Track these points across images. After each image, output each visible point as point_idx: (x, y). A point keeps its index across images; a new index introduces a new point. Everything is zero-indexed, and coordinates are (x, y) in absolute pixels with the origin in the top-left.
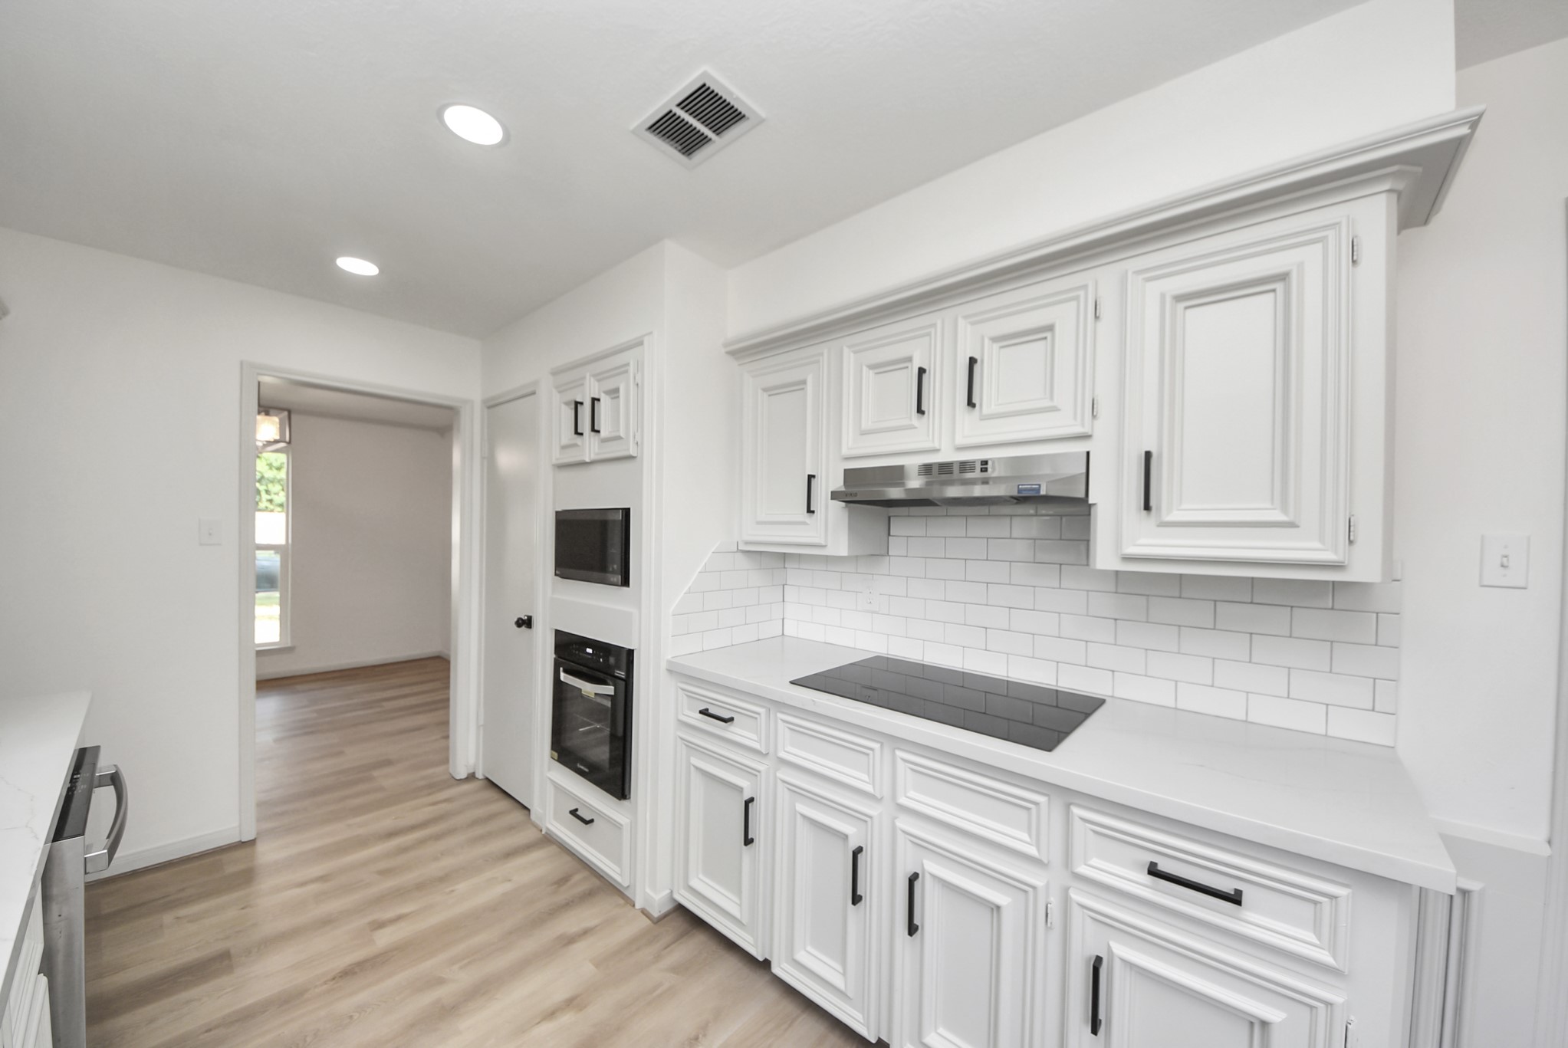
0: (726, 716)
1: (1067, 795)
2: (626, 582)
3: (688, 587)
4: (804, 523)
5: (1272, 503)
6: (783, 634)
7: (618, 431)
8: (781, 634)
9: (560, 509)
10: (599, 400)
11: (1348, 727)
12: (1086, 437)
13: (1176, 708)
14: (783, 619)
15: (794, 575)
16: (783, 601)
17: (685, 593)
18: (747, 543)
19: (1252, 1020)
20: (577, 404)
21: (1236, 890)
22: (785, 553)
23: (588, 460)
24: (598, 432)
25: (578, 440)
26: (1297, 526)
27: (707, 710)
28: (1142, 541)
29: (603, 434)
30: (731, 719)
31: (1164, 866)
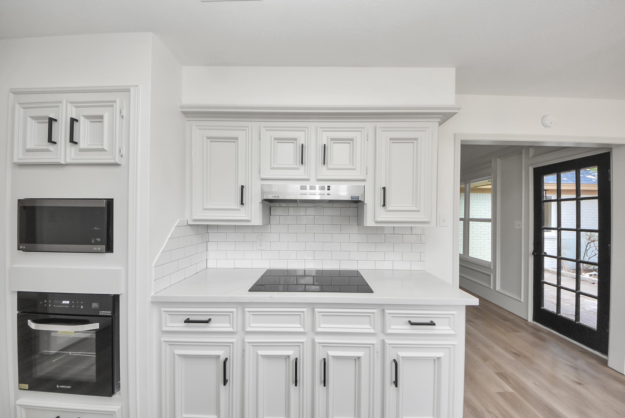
0: (206, 318)
1: (382, 307)
2: (109, 249)
3: (163, 248)
4: (238, 210)
5: (413, 205)
6: (207, 268)
7: (102, 145)
8: (206, 267)
9: (22, 198)
10: (77, 121)
11: (416, 267)
12: (364, 180)
13: (375, 269)
14: (207, 260)
15: (213, 235)
16: (207, 250)
17: (161, 253)
18: (195, 220)
19: (435, 359)
20: (51, 121)
21: (431, 321)
22: (208, 225)
23: (63, 162)
24: (76, 143)
25: (51, 147)
26: (420, 212)
27: (189, 319)
28: (381, 216)
29: (83, 144)
30: (210, 320)
31: (413, 321)
